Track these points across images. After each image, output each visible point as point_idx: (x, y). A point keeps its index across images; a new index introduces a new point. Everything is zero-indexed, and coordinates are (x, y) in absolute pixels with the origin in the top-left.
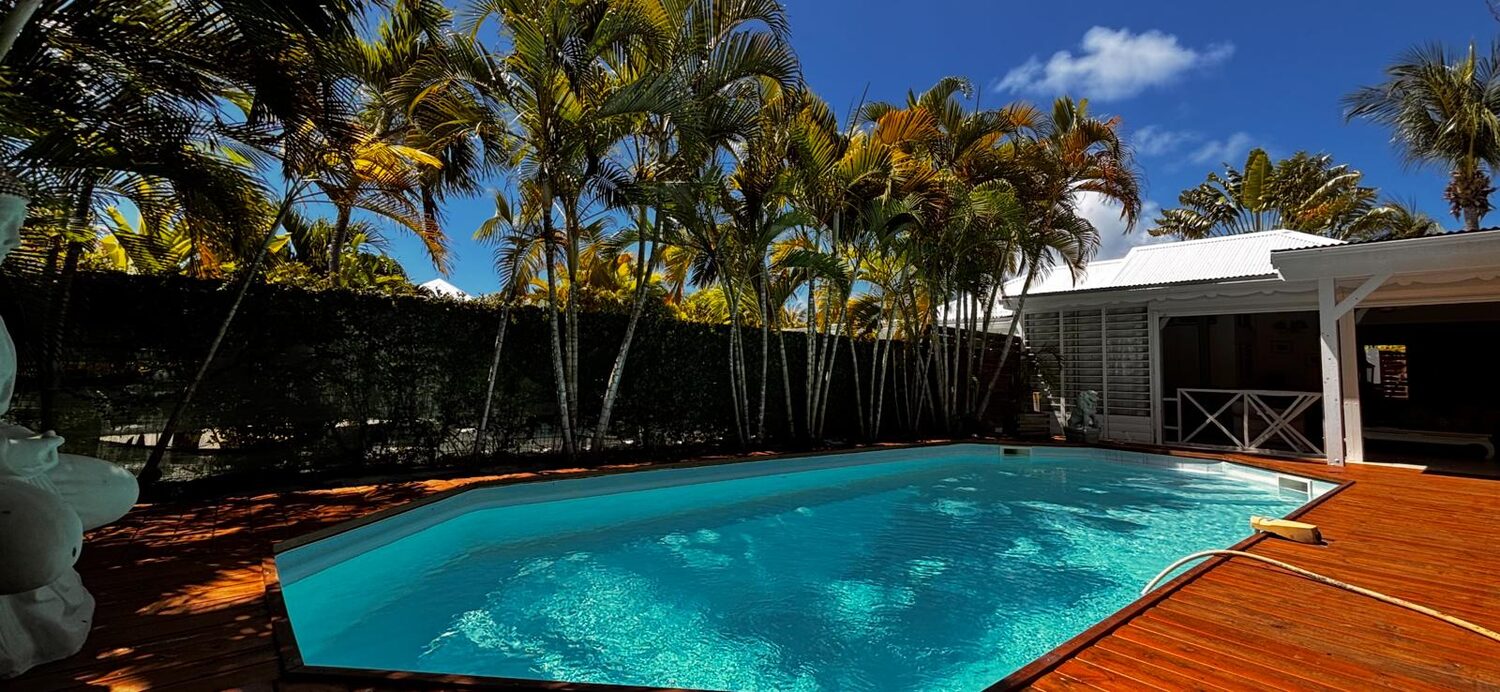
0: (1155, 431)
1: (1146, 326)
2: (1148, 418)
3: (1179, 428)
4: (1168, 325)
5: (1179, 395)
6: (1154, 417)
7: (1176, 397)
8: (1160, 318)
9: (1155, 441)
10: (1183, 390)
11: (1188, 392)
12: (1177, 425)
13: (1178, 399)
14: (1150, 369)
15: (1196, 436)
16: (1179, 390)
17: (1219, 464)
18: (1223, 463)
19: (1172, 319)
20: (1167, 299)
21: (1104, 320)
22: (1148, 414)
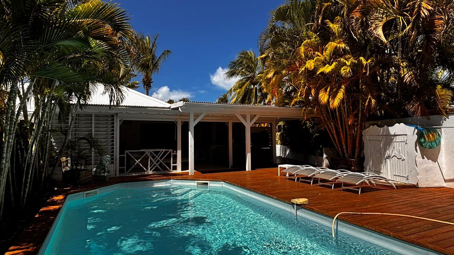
0: (116, 170)
1: (113, 123)
2: (113, 165)
3: (125, 168)
4: (123, 123)
5: (126, 153)
6: (116, 164)
7: (124, 154)
8: (120, 120)
9: (116, 175)
10: (127, 151)
11: (129, 152)
12: (124, 166)
13: (125, 155)
14: (115, 143)
15: (131, 170)
16: (125, 151)
17: (170, 181)
18: (171, 180)
19: (124, 121)
20: (126, 113)
21: (93, 120)
22: (112, 163)
